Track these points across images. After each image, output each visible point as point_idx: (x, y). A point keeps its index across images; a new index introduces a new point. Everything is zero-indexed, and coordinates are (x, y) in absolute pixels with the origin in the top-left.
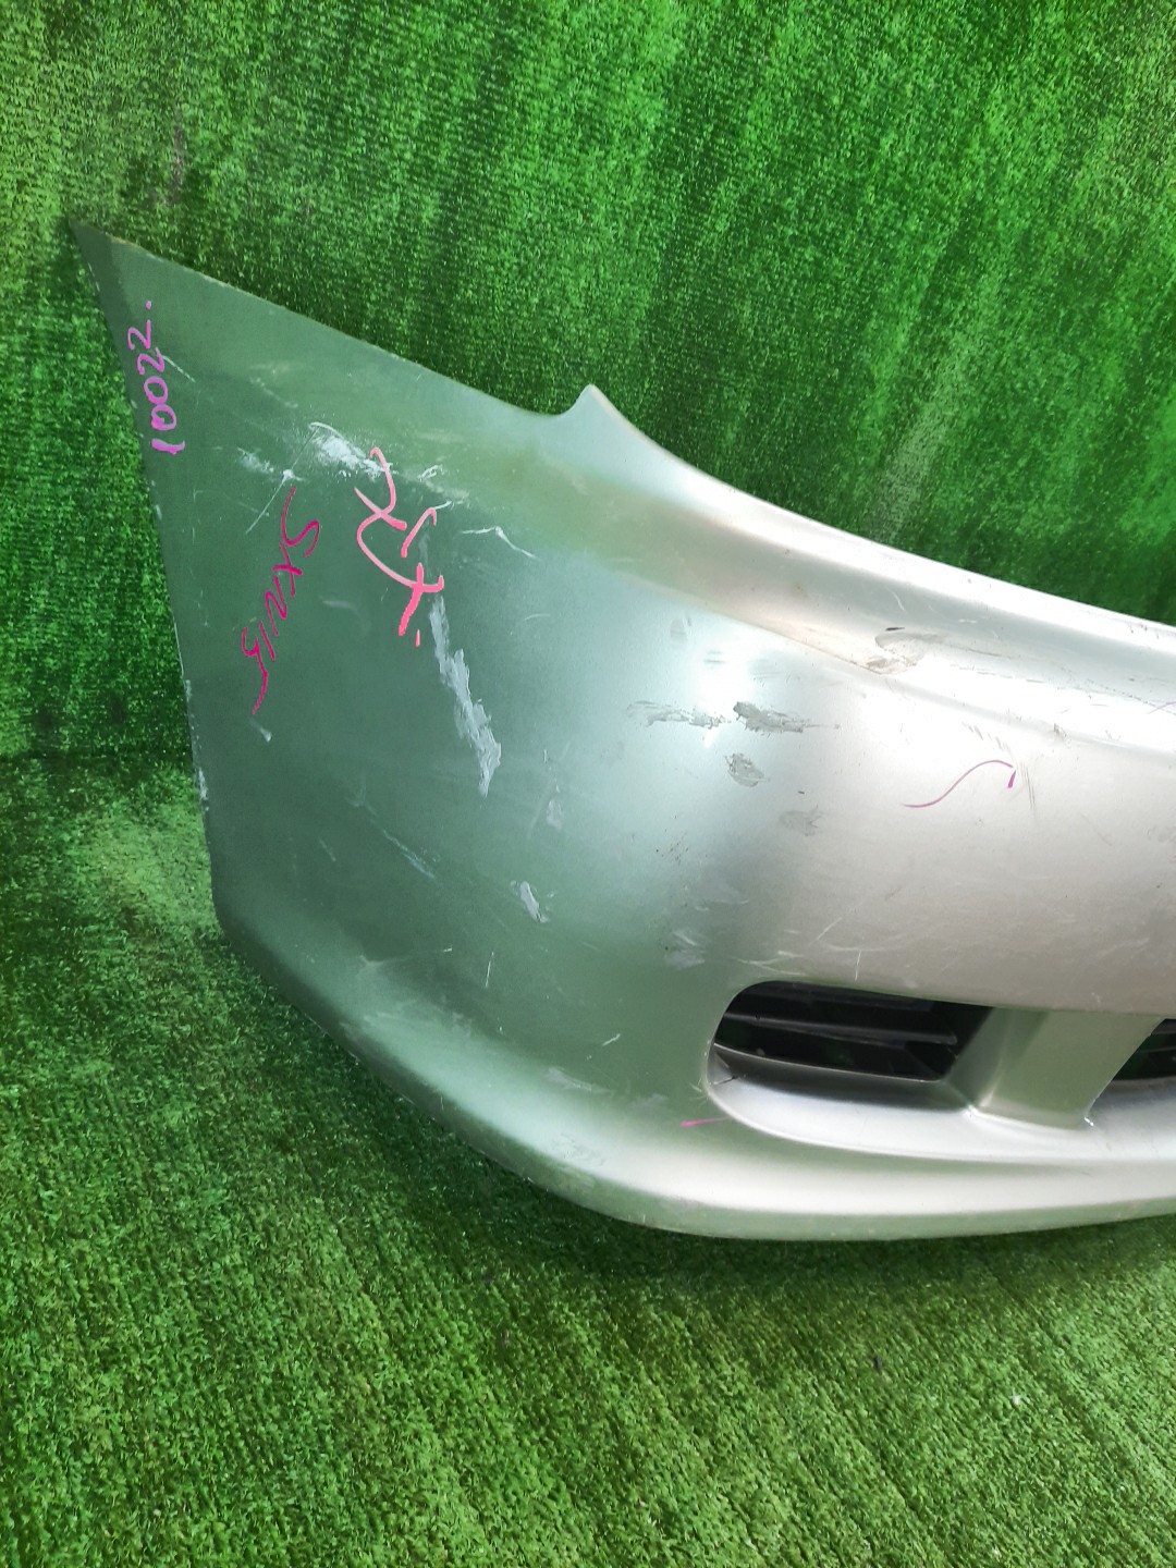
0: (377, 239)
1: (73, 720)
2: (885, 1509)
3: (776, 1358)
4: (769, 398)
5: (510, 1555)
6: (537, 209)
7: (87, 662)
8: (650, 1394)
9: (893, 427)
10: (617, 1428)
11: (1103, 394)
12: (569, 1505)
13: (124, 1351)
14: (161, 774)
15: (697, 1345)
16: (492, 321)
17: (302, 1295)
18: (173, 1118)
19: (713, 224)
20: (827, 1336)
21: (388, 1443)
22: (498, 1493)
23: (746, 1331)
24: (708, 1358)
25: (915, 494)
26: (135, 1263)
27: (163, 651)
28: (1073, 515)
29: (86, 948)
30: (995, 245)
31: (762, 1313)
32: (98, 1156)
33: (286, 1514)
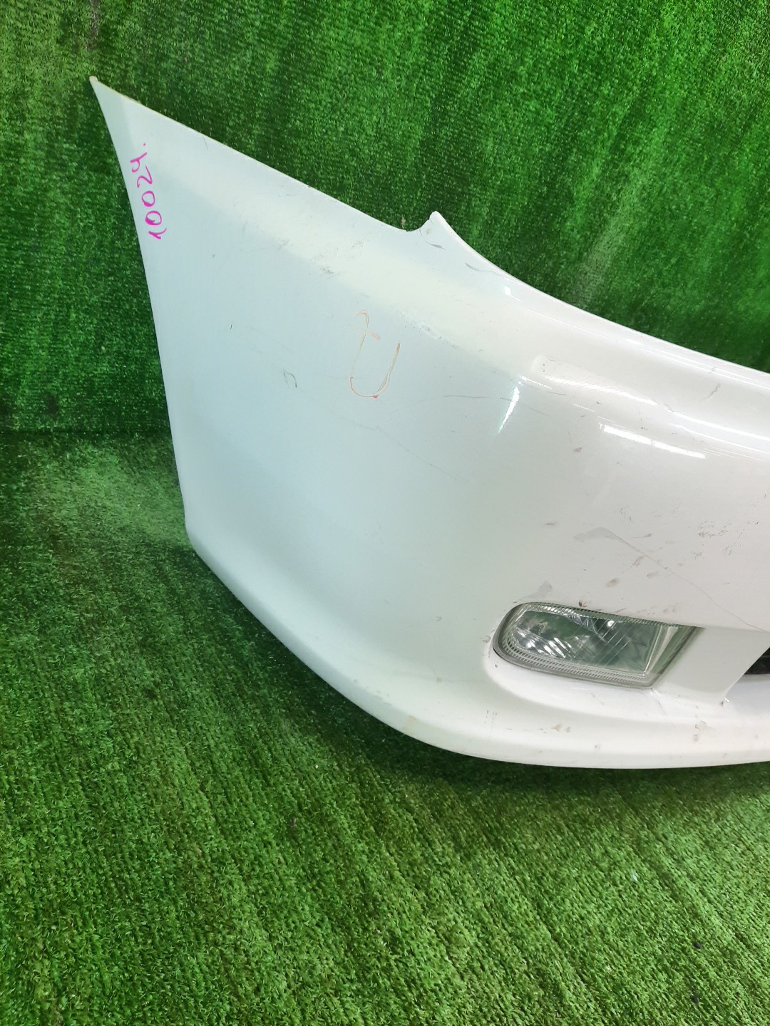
0: (235, 82)
1: (22, 410)
2: (538, 940)
3: (473, 841)
4: (501, 206)
5: (288, 962)
6: (345, 64)
7: (32, 371)
8: (388, 862)
9: (589, 233)
10: (364, 883)
11: (730, 216)
12: (329, 931)
13: (37, 823)
14: (81, 448)
15: (421, 831)
16: (312, 143)
17: (159, 791)
18: (78, 673)
19: (469, 82)
20: (507, 829)
21: (211, 887)
22: (283, 922)
23: (454, 825)
24: (427, 840)
25: (601, 280)
26: (47, 766)
27: (84, 366)
28: (705, 298)
29: (24, 560)
30: (663, 107)
31: (465, 813)
32: (26, 696)
33: (140, 930)
